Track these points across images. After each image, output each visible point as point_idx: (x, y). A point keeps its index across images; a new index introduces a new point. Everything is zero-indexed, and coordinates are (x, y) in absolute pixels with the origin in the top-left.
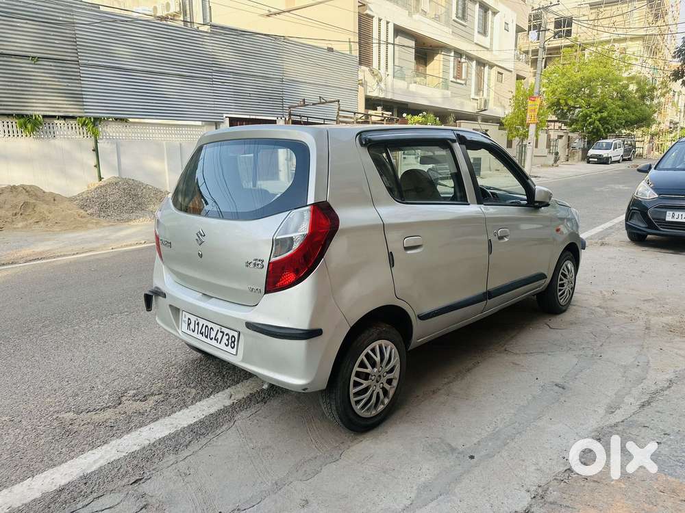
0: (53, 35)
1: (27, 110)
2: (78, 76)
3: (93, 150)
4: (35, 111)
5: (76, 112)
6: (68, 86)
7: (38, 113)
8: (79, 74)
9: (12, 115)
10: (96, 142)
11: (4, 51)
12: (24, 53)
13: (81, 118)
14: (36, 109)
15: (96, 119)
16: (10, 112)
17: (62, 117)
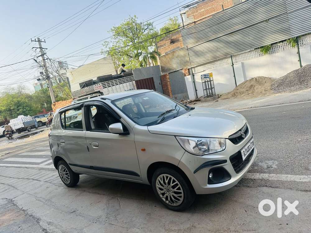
0: (275, 6)
1: (265, 44)
2: (287, 19)
3: (297, 53)
4: (267, 43)
5: (286, 38)
6: (282, 26)
7: (268, 44)
8: (288, 18)
9: (259, 48)
10: (299, 49)
11: (255, 23)
12: (262, 20)
13: (289, 39)
14: (268, 42)
15: (297, 37)
16: (258, 47)
17: (280, 42)
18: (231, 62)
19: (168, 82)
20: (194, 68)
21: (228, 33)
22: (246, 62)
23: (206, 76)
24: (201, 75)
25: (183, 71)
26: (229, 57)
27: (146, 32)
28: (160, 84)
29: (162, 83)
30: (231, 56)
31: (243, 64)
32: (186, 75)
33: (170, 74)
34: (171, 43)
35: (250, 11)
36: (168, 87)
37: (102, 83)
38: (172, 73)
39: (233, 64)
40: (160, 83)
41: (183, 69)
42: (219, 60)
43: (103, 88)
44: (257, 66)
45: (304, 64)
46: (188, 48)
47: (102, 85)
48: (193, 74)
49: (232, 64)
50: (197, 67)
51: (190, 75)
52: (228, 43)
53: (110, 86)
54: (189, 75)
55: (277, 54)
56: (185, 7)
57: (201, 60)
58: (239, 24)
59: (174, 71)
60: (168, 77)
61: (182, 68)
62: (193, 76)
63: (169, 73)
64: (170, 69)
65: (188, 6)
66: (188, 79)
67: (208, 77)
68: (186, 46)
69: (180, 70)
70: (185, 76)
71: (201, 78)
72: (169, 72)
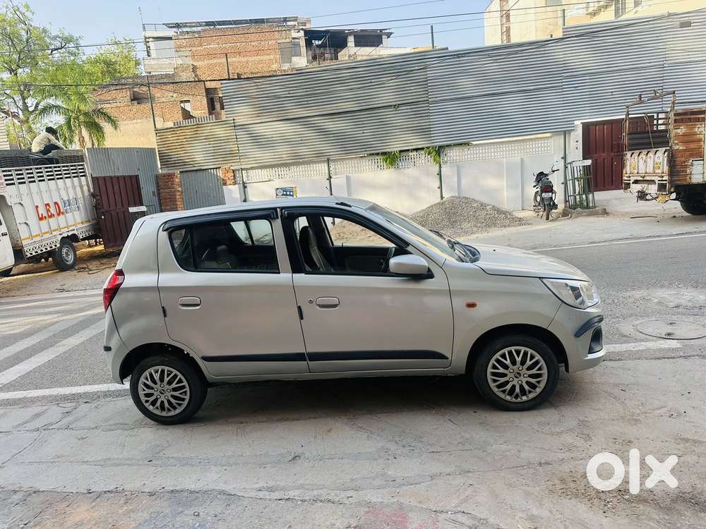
1: (390, 148)
2: (427, 113)
3: (438, 174)
5: (424, 144)
6: (419, 123)
7: (395, 149)
8: (428, 111)
10: (440, 167)
11: (376, 106)
12: (389, 104)
13: (428, 148)
14: (395, 147)
15: (440, 147)
16: (378, 152)
17: (414, 150)
18: (327, 171)
19: (178, 194)
20: (247, 169)
21: (325, 113)
22: (354, 176)
23: (286, 192)
24: (277, 189)
25: (220, 173)
26: (323, 162)
27: (56, 55)
28: (154, 195)
29: (159, 194)
30: (328, 159)
31: (348, 178)
32: (228, 182)
33: (185, 174)
34: (132, 100)
35: (369, 81)
36: (176, 205)
37: (3, 171)
38: (189, 173)
39: (330, 177)
40: (154, 193)
41: (219, 168)
42: (304, 163)
43: (7, 185)
44: (374, 187)
45: (446, 195)
46: (236, 124)
47: (4, 176)
48: (244, 183)
49: (327, 177)
50: (252, 168)
51: (237, 186)
52: (323, 132)
53: (24, 183)
54: (235, 183)
55: (407, 171)
56: (170, 26)
57: (266, 156)
58: (347, 100)
59: (195, 168)
60: (177, 180)
61: (218, 166)
62: (245, 187)
63: (181, 172)
64: (185, 164)
65: (178, 26)
66: (230, 191)
67: (290, 195)
68: (232, 119)
69: (211, 169)
70: (225, 184)
71: (277, 195)
72: (181, 170)
